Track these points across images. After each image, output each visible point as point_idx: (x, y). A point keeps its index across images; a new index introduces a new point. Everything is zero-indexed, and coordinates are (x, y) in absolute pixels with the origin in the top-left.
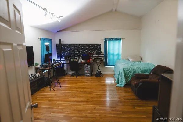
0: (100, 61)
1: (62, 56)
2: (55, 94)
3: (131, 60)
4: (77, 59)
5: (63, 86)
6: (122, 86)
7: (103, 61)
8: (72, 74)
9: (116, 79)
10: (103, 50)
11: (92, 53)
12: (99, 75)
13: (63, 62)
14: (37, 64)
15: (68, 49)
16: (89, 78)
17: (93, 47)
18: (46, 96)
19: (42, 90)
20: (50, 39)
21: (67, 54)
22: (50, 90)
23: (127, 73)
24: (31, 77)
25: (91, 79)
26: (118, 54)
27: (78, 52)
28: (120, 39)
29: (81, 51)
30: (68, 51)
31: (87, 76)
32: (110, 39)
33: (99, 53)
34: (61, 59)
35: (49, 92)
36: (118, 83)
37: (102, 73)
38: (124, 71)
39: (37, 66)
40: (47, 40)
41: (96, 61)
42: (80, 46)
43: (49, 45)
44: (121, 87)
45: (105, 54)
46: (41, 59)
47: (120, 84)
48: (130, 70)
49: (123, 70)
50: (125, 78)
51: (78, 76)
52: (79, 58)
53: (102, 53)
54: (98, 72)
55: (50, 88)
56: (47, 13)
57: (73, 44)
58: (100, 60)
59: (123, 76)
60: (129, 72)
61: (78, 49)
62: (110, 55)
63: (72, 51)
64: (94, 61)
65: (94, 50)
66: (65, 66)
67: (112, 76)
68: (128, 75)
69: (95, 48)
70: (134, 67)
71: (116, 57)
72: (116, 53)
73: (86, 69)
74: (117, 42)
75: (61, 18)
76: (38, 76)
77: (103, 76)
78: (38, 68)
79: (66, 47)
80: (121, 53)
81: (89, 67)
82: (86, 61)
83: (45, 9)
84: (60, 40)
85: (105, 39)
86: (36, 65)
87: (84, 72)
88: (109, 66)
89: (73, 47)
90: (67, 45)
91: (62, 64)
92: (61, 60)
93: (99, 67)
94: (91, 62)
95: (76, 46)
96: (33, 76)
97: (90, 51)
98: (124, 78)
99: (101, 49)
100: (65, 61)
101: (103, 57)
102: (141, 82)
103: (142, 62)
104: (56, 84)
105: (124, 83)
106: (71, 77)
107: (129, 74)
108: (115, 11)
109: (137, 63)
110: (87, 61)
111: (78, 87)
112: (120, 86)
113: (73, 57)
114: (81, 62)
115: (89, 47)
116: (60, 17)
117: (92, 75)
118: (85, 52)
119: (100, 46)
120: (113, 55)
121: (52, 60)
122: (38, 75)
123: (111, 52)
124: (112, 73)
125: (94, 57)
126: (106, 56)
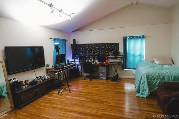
0: (118, 63)
1: (77, 57)
2: (62, 99)
3: (157, 62)
4: (92, 60)
5: (72, 91)
6: (145, 96)
7: (121, 63)
8: (86, 76)
9: (137, 85)
10: (121, 50)
11: (109, 54)
12: (116, 79)
13: (77, 63)
14: (48, 66)
15: (82, 50)
16: (105, 82)
17: (109, 47)
18: (51, 102)
19: (50, 93)
20: (64, 39)
21: (82, 55)
22: (58, 94)
23: (151, 80)
24: (39, 79)
25: (107, 83)
26: (140, 56)
27: (93, 53)
28: (143, 37)
29: (96, 52)
30: (83, 51)
31: (102, 79)
32: (130, 37)
33: (116, 54)
34: (75, 60)
35: (56, 97)
36: (139, 91)
37: (120, 76)
38: (148, 77)
39: (48, 68)
40: (60, 40)
41: (113, 63)
42: (95, 46)
43: (58, 45)
44: (143, 97)
45: (123, 55)
46: (53, 60)
47: (142, 94)
48: (156, 76)
49: (146, 75)
50: (149, 86)
51: (92, 79)
52: (94, 59)
53: (120, 54)
54: (114, 76)
55: (59, 91)
56: (53, 9)
57: (88, 44)
58: (118, 61)
59: (146, 83)
60: (155, 78)
61: (94, 49)
62: (130, 56)
63: (86, 52)
64: (110, 63)
65: (111, 51)
66: (80, 67)
67: (132, 81)
68: (153, 82)
69: (112, 48)
70: (162, 72)
71: (137, 59)
72: (138, 53)
73: (101, 71)
74: (139, 41)
75: (72, 16)
76: (47, 78)
77: (121, 81)
78: (49, 69)
79: (82, 47)
80: (144, 53)
81: (104, 70)
82: (101, 63)
83: (51, 5)
84: (74, 40)
85: (124, 37)
86: (46, 66)
87: (99, 75)
88: (129, 69)
89: (88, 47)
90: (82, 46)
91: (76, 65)
92: (75, 62)
93: (116, 70)
94: (107, 63)
95: (92, 46)
96: (42, 78)
97: (106, 52)
98: (147, 87)
99: (119, 49)
100: (80, 62)
101: (121, 58)
102: (174, 97)
103: (173, 66)
104: (66, 87)
105: (147, 92)
106: (85, 79)
107: (155, 81)
108: (137, 3)
109: (166, 66)
110: (103, 62)
111: (89, 93)
112: (141, 96)
113: (88, 58)
114: (96, 63)
115: (105, 47)
116: (71, 14)
117: (107, 79)
118: (101, 53)
119: (118, 46)
120: (134, 56)
121: (67, 61)
122: (47, 76)
123: (132, 53)
124: (133, 77)
125: (110, 58)
126: (124, 57)
